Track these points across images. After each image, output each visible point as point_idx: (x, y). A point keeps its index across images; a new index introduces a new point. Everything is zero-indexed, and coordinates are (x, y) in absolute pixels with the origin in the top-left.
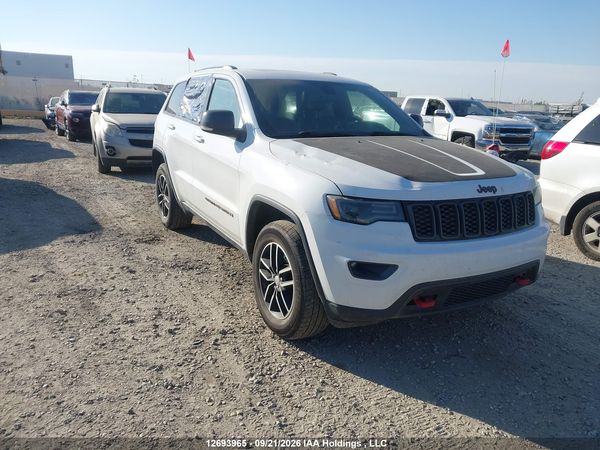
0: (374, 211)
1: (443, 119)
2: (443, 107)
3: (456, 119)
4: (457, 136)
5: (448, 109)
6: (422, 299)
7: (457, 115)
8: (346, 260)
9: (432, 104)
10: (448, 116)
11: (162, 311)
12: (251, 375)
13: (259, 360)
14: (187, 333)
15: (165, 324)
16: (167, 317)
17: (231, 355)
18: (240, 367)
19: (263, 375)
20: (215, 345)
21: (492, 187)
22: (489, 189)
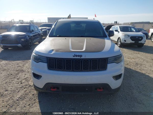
6: (54, 88)
8: (32, 72)
11: (28, 78)
12: (19, 98)
13: (26, 95)
14: (24, 84)
15: (24, 81)
16: (26, 79)
17: (23, 92)
18: (20, 95)
19: (21, 99)
20: (24, 88)
21: (81, 55)
22: (79, 56)
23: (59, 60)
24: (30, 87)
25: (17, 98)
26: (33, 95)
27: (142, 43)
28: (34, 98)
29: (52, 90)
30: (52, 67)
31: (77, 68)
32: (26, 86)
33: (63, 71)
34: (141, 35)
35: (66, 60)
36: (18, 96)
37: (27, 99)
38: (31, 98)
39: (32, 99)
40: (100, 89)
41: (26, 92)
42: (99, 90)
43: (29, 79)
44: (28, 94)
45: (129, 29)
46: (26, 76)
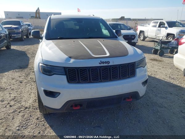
0: (55, 71)
1: (164, 29)
2: (164, 24)
3: (169, 29)
4: (169, 35)
5: (166, 25)
6: (76, 106)
7: (169, 27)
8: (43, 89)
9: (161, 23)
10: (166, 28)
11: (16, 98)
12: (19, 126)
13: (27, 120)
14: (15, 107)
15: (12, 103)
16: (15, 100)
17: (20, 117)
18: (19, 122)
19: (22, 127)
20: (19, 112)
21: (108, 62)
22: (106, 62)
23: (81, 70)
24: (27, 109)
25: (17, 127)
26: (38, 119)
27: (134, 42)
28: (40, 123)
29: (74, 108)
30: (73, 79)
31: (105, 78)
32: (20, 108)
33: (89, 83)
34: (133, 33)
35: (92, 69)
36: (16, 125)
37: (31, 126)
38: (37, 124)
39: (39, 125)
40: (128, 98)
41: (25, 118)
42: (129, 100)
43: (19, 98)
44: (29, 119)
45: (119, 26)
46: (12, 95)
